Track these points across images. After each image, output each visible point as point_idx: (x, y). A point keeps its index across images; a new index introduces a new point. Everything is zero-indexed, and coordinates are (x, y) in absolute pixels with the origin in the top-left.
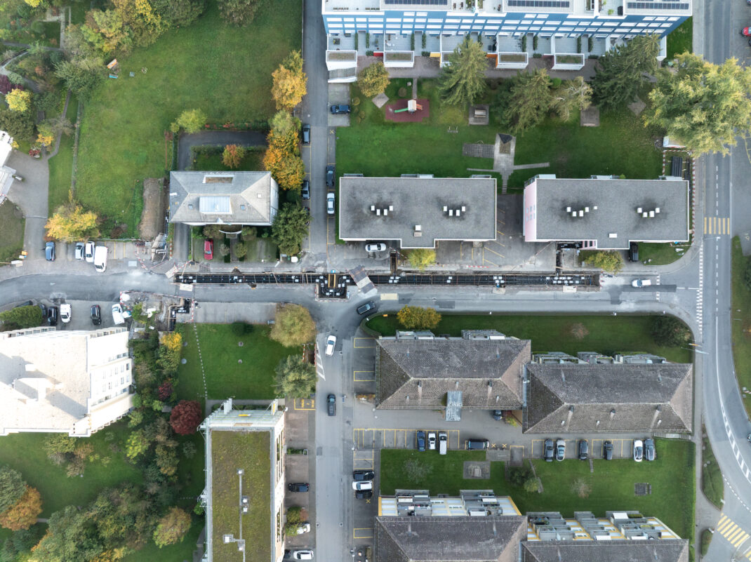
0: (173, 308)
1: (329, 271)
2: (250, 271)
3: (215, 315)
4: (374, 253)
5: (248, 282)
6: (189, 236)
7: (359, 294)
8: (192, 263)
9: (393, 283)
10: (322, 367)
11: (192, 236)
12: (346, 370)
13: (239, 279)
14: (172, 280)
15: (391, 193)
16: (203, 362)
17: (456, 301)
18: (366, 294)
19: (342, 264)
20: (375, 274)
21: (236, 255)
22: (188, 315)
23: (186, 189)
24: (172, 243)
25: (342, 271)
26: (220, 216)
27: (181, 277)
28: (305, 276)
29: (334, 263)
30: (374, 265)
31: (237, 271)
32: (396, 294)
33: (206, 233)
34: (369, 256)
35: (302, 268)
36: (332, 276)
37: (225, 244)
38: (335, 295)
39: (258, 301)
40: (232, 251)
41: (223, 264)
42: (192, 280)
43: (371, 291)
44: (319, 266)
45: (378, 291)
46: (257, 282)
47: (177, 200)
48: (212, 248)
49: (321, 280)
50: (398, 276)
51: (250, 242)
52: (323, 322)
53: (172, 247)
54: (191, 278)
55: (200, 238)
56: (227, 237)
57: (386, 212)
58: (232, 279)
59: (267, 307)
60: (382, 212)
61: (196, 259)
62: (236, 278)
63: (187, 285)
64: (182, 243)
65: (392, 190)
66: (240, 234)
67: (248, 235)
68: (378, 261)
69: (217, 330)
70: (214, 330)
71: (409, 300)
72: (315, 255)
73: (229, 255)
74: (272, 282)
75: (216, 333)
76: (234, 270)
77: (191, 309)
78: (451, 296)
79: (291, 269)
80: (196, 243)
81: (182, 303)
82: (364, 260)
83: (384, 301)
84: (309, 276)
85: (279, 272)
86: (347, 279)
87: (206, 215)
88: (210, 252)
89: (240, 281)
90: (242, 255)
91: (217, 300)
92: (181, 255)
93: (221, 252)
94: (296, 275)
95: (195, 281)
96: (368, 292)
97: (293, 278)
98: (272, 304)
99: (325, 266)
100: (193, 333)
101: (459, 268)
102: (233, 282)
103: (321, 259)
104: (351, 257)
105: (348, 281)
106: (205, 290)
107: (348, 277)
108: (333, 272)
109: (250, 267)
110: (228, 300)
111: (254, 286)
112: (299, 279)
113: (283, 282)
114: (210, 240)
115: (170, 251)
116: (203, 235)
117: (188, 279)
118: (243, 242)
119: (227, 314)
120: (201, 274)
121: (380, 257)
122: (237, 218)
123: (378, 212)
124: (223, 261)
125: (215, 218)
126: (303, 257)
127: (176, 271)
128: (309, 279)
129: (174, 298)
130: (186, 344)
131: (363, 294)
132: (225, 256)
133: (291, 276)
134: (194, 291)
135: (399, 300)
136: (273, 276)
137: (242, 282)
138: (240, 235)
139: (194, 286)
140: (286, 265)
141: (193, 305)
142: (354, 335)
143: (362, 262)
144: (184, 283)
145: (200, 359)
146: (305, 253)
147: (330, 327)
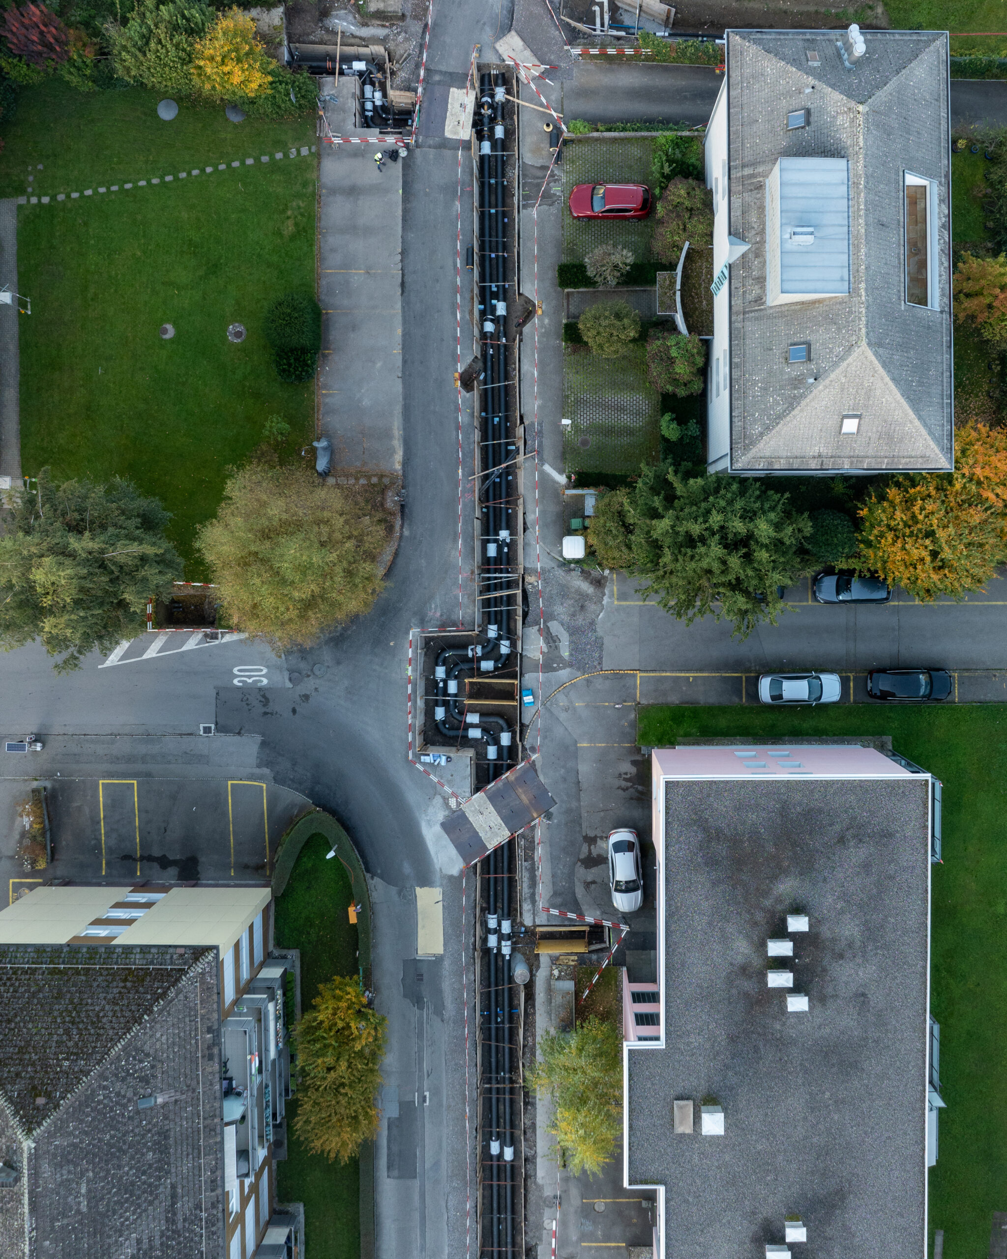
0: (376, 63)
1: (530, 679)
2: (525, 367)
3: (352, 229)
4: (601, 860)
5: (484, 354)
6: (665, 122)
7: (438, 800)
8: (555, 137)
9: (488, 931)
10: (151, 653)
11: (663, 136)
12: (142, 749)
13: (496, 320)
14: (490, 58)
15: (861, 998)
16: (163, 183)
17: (417, 1183)
18: (438, 828)
19: (559, 732)
20: (521, 864)
21: (590, 311)
22: (351, 121)
23: (882, 95)
24: (636, 57)
25: (529, 734)
26: (759, 251)
27: (500, 94)
28: (509, 585)
29: (563, 701)
30: (554, 859)
31: (529, 314)
32: (439, 950)
33: (679, 190)
34: (591, 841)
35: (540, 574)
36: (509, 694)
37: (634, 266)
38: (436, 703)
39: (407, 396)
40: (607, 293)
41: (553, 259)
42: (491, 137)
43: (453, 851)
44: (551, 639)
45: (451, 878)
46: (484, 395)
47: (825, 59)
48: (615, 216)
49: (497, 646)
50: (513, 950)
51: (642, 367)
52: (327, 656)
53: (620, 58)
54: (499, 131)
55: (657, 166)
56: (661, 275)
57: (780, 980)
58: (495, 296)
59: (387, 435)
60: (781, 963)
61: (570, 152)
62: (501, 308)
63: (467, 118)
64: (634, 94)
65: (877, 998)
66: (674, 329)
67: (671, 361)
68: (571, 875)
69: (293, 238)
70: (289, 228)
71: (418, 1001)
72: (592, 623)
73: (589, 282)
74: (484, 450)
75: (279, 233)
76: (529, 301)
77: (373, 136)
78: (436, 1165)
79: (536, 531)
80: (636, 151)
81: (399, 98)
82: (574, 820)
83: (411, 902)
84: (510, 600)
85: (524, 481)
86: (500, 749)
87: (760, 187)
88: (598, 207)
89: (489, 327)
90: (588, 337)
91: (411, 236)
92: (583, 93)
93: (598, 251)
94: (512, 545)
95: (486, 148)
96: (446, 840)
97: (504, 534)
98: (399, 456)
99: (549, 665)
100: (280, 144)
101: (548, 1192)
102: (485, 296)
103: (575, 649)
104: (585, 769)
105: (492, 752)
106: (450, 190)
107: (510, 755)
108: (528, 699)
109: (542, 366)
110: (408, 279)
111: (467, 382)
112: (498, 560)
113: (485, 497)
114: (647, 207)
115: (603, 46)
116: (668, 178)
117: (493, 120)
118: (642, 338)
119: (357, 276)
120: (514, 173)
121: (588, 885)
122: (749, 326)
123: (780, 948)
124: (565, 259)
125: (747, 227)
126: (586, 575)
127: (523, 74)
128: (497, 601)
129: (418, 66)
130: (235, 118)
131: (441, 815)
132: (582, 268)
133: (511, 526)
134: (446, 144)
135: (416, 961)
136: (509, 455)
137: (484, 335)
138: (668, 325)
139: (466, 145)
140: (553, 509)
141: (391, 140)
142: (278, 779)
143: (569, 811)
144: (479, 105)
145: (175, 171)
146: (599, 583)
147: (308, 685)
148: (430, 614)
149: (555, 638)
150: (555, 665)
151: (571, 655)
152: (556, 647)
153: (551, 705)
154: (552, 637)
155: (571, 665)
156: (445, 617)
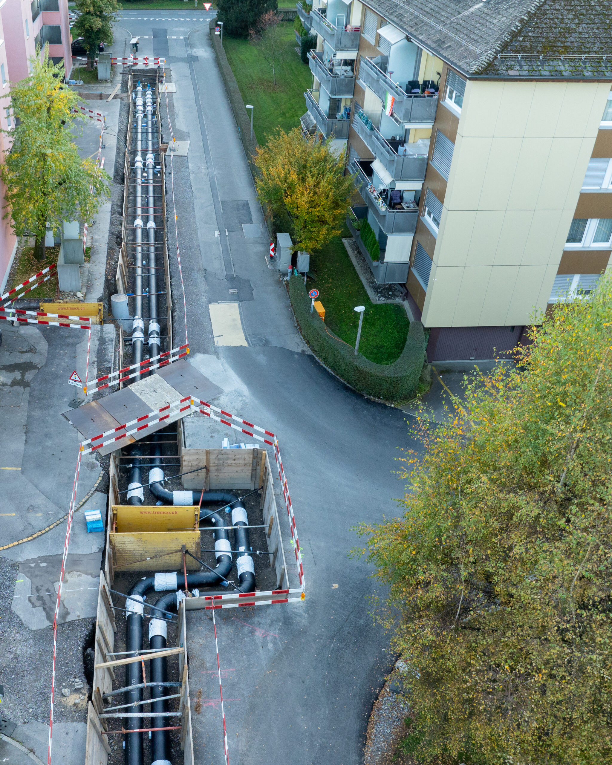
1: (89, 546)
19: (48, 484)
29: (37, 518)
44: (45, 601)
45: (205, 353)
68: (51, 357)
82: (40, 400)
99: (53, 565)
103: (3, 589)
104: (14, 445)
148: (274, 633)
149: (38, 603)
150: (44, 564)
151: (12, 580)
152: (38, 590)
153: (56, 514)
154: (44, 603)
155: (15, 566)
156: (246, 629)
